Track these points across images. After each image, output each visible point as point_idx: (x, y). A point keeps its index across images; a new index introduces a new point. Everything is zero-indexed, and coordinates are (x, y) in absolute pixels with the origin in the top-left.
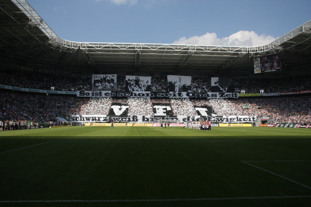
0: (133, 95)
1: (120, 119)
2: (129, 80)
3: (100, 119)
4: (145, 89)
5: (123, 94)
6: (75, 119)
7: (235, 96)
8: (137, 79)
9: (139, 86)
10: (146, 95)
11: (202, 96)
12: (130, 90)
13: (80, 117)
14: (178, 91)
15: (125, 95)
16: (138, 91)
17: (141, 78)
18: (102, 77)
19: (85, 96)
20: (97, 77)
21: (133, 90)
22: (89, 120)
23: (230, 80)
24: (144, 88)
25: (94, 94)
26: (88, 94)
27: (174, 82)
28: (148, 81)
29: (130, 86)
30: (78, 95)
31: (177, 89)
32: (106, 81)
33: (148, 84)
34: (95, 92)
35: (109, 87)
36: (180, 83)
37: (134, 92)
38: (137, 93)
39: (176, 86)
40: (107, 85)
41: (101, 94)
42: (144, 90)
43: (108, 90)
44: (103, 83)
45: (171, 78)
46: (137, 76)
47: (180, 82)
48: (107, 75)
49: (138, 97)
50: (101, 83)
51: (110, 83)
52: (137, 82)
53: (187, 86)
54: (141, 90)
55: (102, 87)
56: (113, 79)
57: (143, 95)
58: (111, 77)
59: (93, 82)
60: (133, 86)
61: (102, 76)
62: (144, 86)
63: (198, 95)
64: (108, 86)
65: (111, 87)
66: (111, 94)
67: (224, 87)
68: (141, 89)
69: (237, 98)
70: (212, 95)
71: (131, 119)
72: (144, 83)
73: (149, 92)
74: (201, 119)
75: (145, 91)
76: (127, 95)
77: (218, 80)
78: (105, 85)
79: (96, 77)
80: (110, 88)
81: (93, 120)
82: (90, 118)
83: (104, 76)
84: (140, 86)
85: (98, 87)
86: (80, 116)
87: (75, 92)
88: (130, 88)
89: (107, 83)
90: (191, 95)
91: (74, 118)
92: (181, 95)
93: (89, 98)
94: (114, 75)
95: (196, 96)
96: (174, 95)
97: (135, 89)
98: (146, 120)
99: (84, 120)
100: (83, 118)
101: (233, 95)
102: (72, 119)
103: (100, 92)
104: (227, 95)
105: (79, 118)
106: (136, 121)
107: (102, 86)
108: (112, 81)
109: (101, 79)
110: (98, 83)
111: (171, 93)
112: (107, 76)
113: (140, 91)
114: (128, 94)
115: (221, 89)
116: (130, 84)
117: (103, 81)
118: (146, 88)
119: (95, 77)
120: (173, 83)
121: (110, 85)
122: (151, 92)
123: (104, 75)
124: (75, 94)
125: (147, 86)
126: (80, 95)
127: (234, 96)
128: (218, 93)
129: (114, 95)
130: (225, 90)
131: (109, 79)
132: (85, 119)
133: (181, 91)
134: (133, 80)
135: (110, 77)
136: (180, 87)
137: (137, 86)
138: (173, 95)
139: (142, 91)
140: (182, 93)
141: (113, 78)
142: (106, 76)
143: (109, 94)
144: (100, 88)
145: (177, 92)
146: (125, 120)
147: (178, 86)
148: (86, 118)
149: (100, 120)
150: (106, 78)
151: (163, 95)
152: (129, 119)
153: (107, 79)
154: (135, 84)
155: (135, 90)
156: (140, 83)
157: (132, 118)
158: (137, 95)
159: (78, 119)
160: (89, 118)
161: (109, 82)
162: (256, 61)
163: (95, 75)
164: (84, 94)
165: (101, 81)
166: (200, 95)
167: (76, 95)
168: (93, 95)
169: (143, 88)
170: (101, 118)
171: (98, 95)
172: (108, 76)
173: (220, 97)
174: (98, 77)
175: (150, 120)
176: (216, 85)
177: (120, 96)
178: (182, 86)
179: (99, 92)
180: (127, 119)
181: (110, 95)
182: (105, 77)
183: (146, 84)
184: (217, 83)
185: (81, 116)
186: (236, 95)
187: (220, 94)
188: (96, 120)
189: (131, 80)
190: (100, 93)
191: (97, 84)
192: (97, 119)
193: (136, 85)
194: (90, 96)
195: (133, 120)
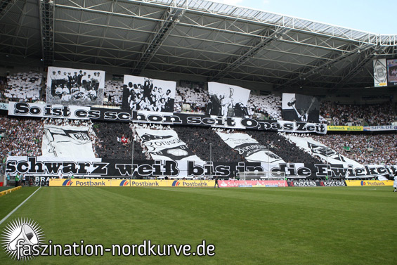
0: (139, 117)
1: (136, 170)
2: (130, 84)
3: (86, 168)
4: (164, 107)
5: (117, 115)
6: (16, 166)
7: (322, 131)
8: (147, 83)
9: (150, 99)
10: (164, 119)
11: (269, 126)
12: (131, 106)
13: (29, 163)
14: (226, 114)
15: (120, 116)
16: (148, 110)
17: (156, 83)
18: (73, 75)
19: (29, 114)
20: (59, 72)
21: (138, 108)
22: (56, 170)
23: (313, 101)
24: (162, 104)
25: (52, 112)
26: (35, 111)
27: (220, 96)
28: (170, 92)
29: (133, 99)
30: (11, 112)
31: (224, 110)
32: (79, 84)
33: (169, 96)
34: (54, 106)
35: (86, 97)
36: (230, 99)
37: (139, 112)
38: (147, 114)
39: (224, 106)
40: (83, 93)
41: (68, 113)
42: (160, 109)
43: (83, 105)
44: (73, 87)
45: (215, 88)
46: (147, 79)
47: (230, 97)
48: (84, 71)
49: (149, 122)
50: (69, 87)
51: (88, 90)
52: (147, 91)
53: (242, 106)
54: (155, 108)
55: (70, 96)
56: (97, 80)
57: (159, 118)
58: (93, 76)
59: (49, 84)
60: (139, 98)
61: (73, 72)
62: (161, 100)
63: (263, 125)
64: (84, 95)
65: (91, 98)
66: (90, 113)
67: (303, 112)
68: (155, 106)
69: (325, 133)
70: (285, 125)
71: (163, 170)
72: (161, 94)
73: (171, 114)
74: (307, 171)
75: (163, 110)
76: (124, 116)
77: (294, 99)
78: (78, 92)
79: (57, 73)
80: (89, 99)
81: (66, 170)
82: (59, 164)
83: (76, 73)
84: (154, 100)
85: (61, 96)
86: (30, 160)
87: (5, 104)
88: (132, 102)
89: (82, 89)
90: (249, 123)
91: (14, 163)
92: (233, 123)
93: (39, 118)
94: (99, 73)
95: (259, 126)
96: (220, 122)
97: (143, 104)
98: (196, 171)
99: (40, 170)
100: (40, 165)
101: (317, 127)
102: (9, 167)
103: (65, 108)
104: (308, 128)
105: (27, 165)
106: (174, 174)
107: (70, 93)
108: (95, 84)
109: (70, 78)
110: (63, 87)
111: (213, 117)
112: (83, 73)
113: (152, 110)
114: (127, 115)
115: (299, 116)
116: (131, 93)
117: (73, 83)
118: (164, 104)
119: (54, 73)
120: (219, 98)
121: (89, 94)
122: (174, 114)
123: (78, 71)
124: (4, 109)
125: (166, 101)
126: (17, 112)
127: (320, 129)
128: (294, 123)
129: (97, 116)
130: (305, 117)
131: (88, 80)
132: (44, 167)
133: (232, 116)
134: (139, 85)
135: (89, 76)
136: (231, 107)
137: (146, 98)
138: (217, 122)
139: (157, 109)
140: (233, 118)
141: (96, 78)
142: (81, 71)
143: (84, 112)
144: (66, 98)
145: (224, 118)
146: (148, 171)
147: (227, 106)
148: (48, 165)
149: (85, 172)
150: (80, 77)
151: (200, 122)
152: (158, 168)
153: (83, 79)
154: (142, 95)
155: (142, 107)
156: (153, 93)
157: (164, 167)
158: (146, 118)
159: (24, 167)
160: (54, 164)
161: (87, 85)
162: (378, 64)
163: (56, 69)
164: (26, 111)
165: (69, 83)
166: (266, 125)
167: (7, 111)
168: (48, 113)
169: (159, 105)
170: (88, 165)
171: (60, 113)
172: (85, 73)
173: (298, 130)
174: (62, 73)
175: (205, 171)
176: (291, 108)
177: (110, 118)
178: (234, 105)
179: (61, 106)
180: (154, 170)
181: (88, 115)
182: (78, 74)
183: (166, 97)
184: (293, 103)
185: (32, 160)
186: (322, 127)
187: (297, 124)
188: (74, 171)
189: (135, 85)
190: (66, 110)
191: (59, 90)
192: (78, 167)
193: (144, 96)
194: (41, 115)
195: (168, 172)
